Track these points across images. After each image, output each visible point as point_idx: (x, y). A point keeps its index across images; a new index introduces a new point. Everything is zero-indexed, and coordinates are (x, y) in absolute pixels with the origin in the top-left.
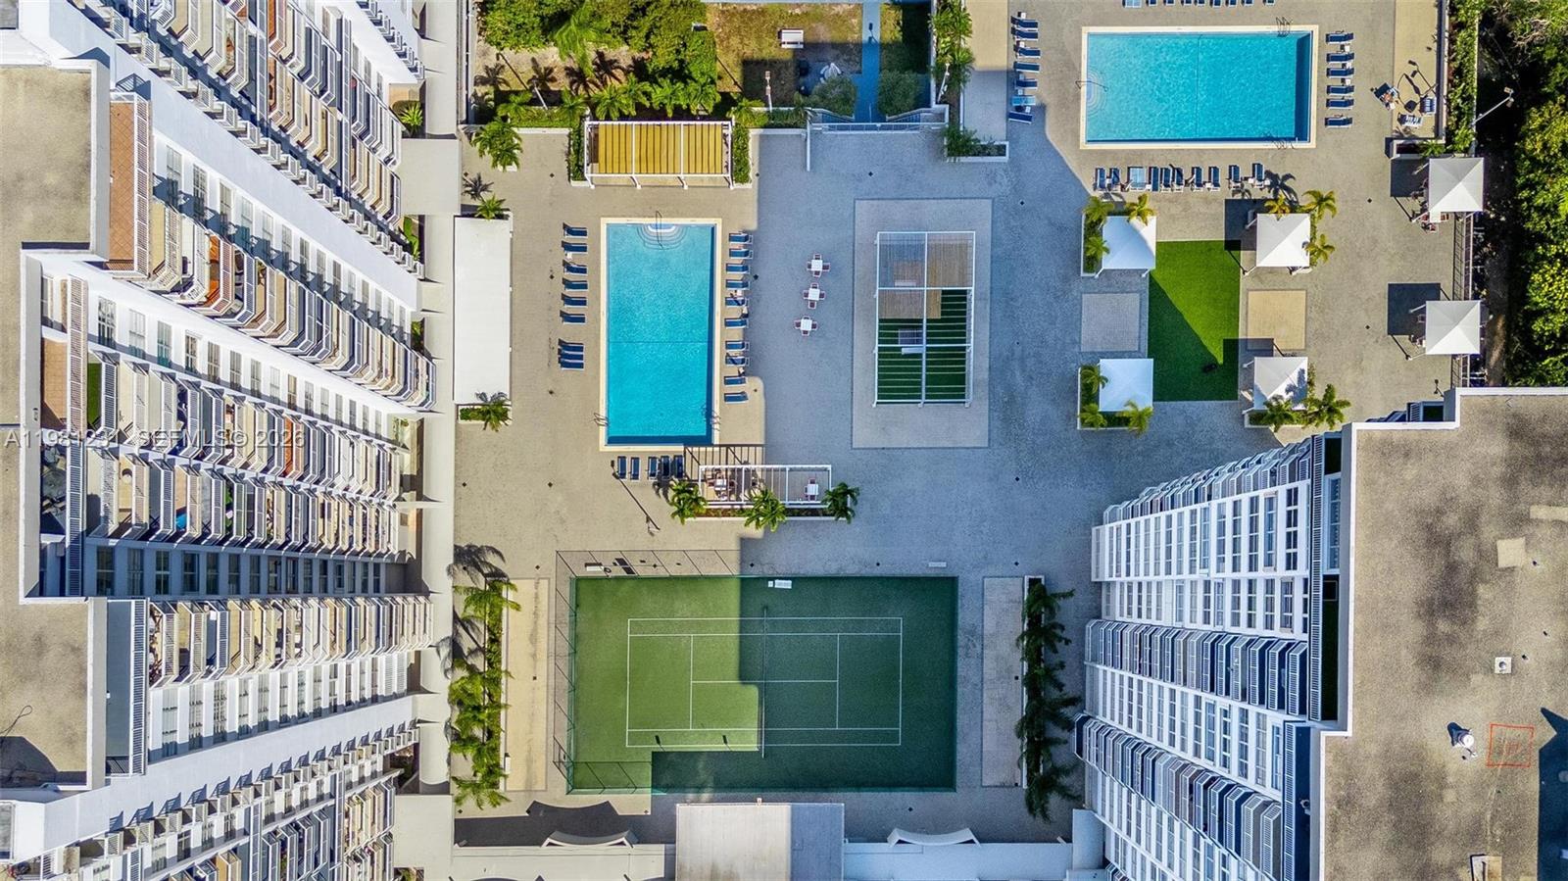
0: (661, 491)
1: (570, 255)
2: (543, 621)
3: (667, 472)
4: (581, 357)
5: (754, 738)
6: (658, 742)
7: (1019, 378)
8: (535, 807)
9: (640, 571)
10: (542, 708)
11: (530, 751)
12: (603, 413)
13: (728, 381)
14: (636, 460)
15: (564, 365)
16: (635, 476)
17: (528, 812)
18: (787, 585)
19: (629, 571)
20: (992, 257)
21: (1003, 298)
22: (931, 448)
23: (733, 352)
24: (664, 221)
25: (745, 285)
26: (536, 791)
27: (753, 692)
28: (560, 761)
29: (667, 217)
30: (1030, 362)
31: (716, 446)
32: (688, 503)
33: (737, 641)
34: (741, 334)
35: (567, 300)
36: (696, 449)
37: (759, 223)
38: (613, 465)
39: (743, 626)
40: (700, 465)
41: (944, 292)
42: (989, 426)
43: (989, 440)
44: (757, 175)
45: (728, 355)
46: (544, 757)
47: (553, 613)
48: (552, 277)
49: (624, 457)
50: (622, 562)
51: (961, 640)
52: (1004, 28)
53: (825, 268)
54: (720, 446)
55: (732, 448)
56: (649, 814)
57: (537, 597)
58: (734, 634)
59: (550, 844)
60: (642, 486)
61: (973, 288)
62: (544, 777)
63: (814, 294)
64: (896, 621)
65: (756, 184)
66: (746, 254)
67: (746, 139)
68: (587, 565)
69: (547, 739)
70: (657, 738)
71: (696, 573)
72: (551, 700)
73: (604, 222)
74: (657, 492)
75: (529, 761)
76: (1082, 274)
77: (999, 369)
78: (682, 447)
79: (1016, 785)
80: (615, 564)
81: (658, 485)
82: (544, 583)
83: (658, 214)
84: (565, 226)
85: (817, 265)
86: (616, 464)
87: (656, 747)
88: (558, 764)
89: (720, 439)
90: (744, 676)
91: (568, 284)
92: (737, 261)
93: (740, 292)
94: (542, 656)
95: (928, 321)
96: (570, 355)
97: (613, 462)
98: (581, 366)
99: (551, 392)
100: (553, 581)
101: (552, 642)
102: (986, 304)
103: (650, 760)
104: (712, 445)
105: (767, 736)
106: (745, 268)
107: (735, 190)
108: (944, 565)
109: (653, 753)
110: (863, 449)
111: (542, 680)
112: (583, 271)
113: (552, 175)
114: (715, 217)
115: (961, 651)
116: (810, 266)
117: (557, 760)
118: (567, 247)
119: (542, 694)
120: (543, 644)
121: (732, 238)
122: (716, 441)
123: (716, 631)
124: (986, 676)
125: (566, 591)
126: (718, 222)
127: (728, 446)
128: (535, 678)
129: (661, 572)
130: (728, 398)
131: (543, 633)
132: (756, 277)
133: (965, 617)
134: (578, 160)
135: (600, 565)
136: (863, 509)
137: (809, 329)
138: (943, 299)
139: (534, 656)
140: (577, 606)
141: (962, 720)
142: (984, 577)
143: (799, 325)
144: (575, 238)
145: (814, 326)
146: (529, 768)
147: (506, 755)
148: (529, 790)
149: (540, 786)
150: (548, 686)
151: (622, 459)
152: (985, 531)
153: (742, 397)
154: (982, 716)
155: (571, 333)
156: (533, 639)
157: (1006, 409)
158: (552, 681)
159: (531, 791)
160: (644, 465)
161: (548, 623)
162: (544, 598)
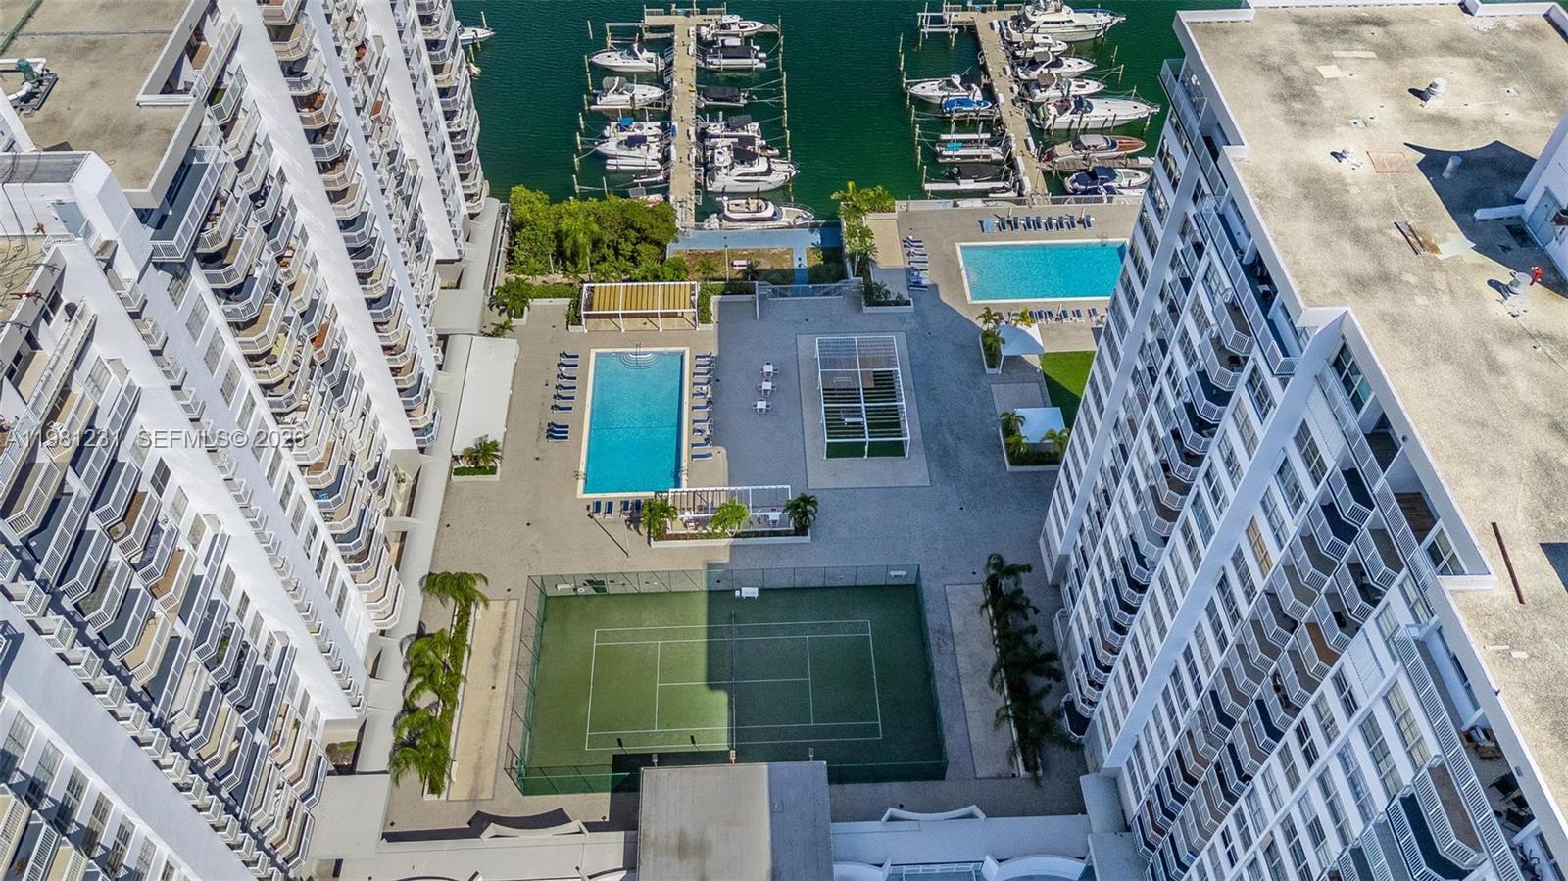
0: (632, 525)
1: (563, 369)
2: (508, 636)
3: (639, 511)
4: (567, 432)
5: (725, 736)
6: (621, 744)
7: (949, 439)
8: (478, 818)
9: (610, 589)
10: (498, 717)
11: (480, 758)
12: (582, 469)
13: (695, 444)
14: (610, 503)
15: (551, 438)
16: (608, 516)
17: (469, 823)
18: (753, 593)
19: (597, 589)
21: (924, 388)
22: (878, 488)
23: (698, 426)
24: (642, 349)
25: (708, 384)
26: (481, 800)
27: (722, 697)
28: (512, 768)
29: (645, 347)
30: (956, 429)
33: (705, 646)
34: (706, 415)
35: (558, 397)
36: (664, 495)
37: (720, 351)
38: (588, 507)
39: (710, 633)
41: (874, 372)
42: (929, 471)
43: (931, 481)
44: (718, 319)
45: (695, 426)
46: (494, 764)
47: (519, 629)
48: (547, 383)
49: (599, 501)
50: (592, 582)
51: (933, 638)
53: (775, 370)
56: (607, 820)
57: (504, 615)
58: (702, 641)
59: (489, 834)
60: (614, 523)
61: (898, 372)
62: (492, 785)
63: (767, 386)
64: (864, 625)
65: (718, 325)
66: (709, 367)
67: (708, 303)
68: (557, 586)
69: (500, 746)
70: (619, 740)
71: (663, 589)
72: (509, 709)
73: (594, 350)
74: (629, 527)
75: (478, 769)
76: (988, 371)
77: (930, 435)
78: (653, 493)
79: (1014, 776)
80: (585, 584)
81: (630, 521)
82: (513, 604)
83: (637, 346)
84: (561, 353)
85: (768, 369)
86: (591, 506)
87: (617, 750)
88: (509, 771)
90: (712, 684)
91: (560, 387)
92: (703, 369)
93: (703, 388)
94: (504, 666)
95: (864, 389)
96: (557, 431)
97: (588, 505)
98: (566, 438)
99: (537, 458)
100: (522, 601)
101: (516, 653)
103: (611, 762)
105: (737, 736)
106: (708, 374)
107: (701, 328)
108: (904, 573)
109: (614, 756)
110: (818, 489)
111: (501, 689)
112: (574, 378)
113: (553, 326)
114: (684, 346)
115: (934, 649)
116: (762, 369)
117: (509, 767)
118: (561, 364)
119: (500, 702)
120: (506, 656)
121: (698, 357)
122: (683, 487)
123: (684, 637)
124: (962, 671)
125: (534, 608)
126: (686, 349)
128: (494, 687)
129: (631, 590)
130: (695, 456)
131: (507, 646)
132: (717, 381)
133: (932, 619)
134: (576, 315)
135: (570, 585)
136: (822, 533)
137: (763, 409)
138: (875, 376)
139: (495, 667)
140: (545, 620)
141: (945, 713)
142: (945, 585)
143: (756, 404)
144: (569, 359)
145: (768, 405)
146: (477, 776)
148: (473, 799)
150: (507, 694)
151: (597, 504)
152: (939, 547)
153: (707, 456)
154: (964, 708)
155: (559, 417)
156: (497, 651)
157: (942, 459)
158: (511, 690)
159: (475, 800)
160: (617, 507)
161: (514, 637)
162: (511, 616)
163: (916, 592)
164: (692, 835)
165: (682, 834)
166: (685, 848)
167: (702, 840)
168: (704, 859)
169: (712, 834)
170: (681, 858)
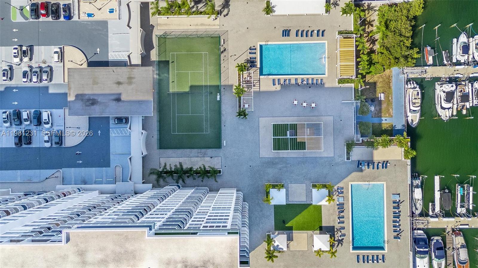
0: (246, 61)
1: (316, 32)
2: (207, 27)
3: (252, 63)
4: (286, 36)
5: (174, 91)
6: (172, 62)
7: (280, 166)
8: (153, 27)
9: (222, 56)
10: (181, 28)
11: (169, 25)
12: (269, 43)
13: (279, 80)
14: (255, 53)
15: (283, 31)
16: (250, 53)
17: (151, 25)
18: (218, 99)
19: (222, 52)
20: (317, 157)
21: (304, 161)
22: (259, 140)
23: (287, 81)
24: (327, 59)
25: (307, 84)
26: (157, 26)
27: (187, 90)
28: (166, 33)
29: (328, 60)
30: (285, 169)
31: (260, 77)
32: (242, 68)
33: (202, 85)
34: (293, 84)
35: (303, 31)
36: (258, 71)
37: (326, 88)
38: (254, 46)
39: (206, 86)
40: (254, 73)
41: (305, 142)
42: (266, 158)
43: (262, 158)
44: (341, 87)
45: (287, 80)
46: (167, 29)
47: (210, 30)
48: (309, 27)
49: (256, 50)
50: (225, 50)
51: (203, 150)
52: (385, 159)
53: (313, 108)
54: (259, 78)
55: (259, 82)
56: (151, 60)
57: (214, 25)
58: (204, 84)
59: (141, 30)
60: (247, 55)
61: (306, 151)
62: (162, 29)
63: (305, 104)
64: (208, 131)
65: (338, 87)
66: (317, 84)
67: (351, 83)
68: (224, 40)
69: (173, 29)
70: (173, 62)
71: (222, 72)
72: (184, 30)
73: (326, 42)
74: (246, 60)
75: (166, 25)
76: (311, 184)
77: (282, 160)
78: (259, 67)
79: (160, 168)
80: (224, 48)
81: (248, 60)
82: (218, 27)
83: (328, 58)
84: (325, 30)
85: (313, 105)
86: (254, 47)
87: (170, 62)
88: (165, 33)
89: (261, 78)
90: (191, 87)
91: (307, 31)
92: (315, 82)
93: (305, 82)
94: (197, 27)
95: (296, 138)
96: (286, 33)
97: (255, 46)
98: (283, 36)
99: (275, 28)
100: (219, 30)
101: (201, 30)
102: (302, 156)
103: (167, 60)
104: (260, 76)
105: (174, 94)
106: (312, 84)
107: (336, 80)
108: (225, 145)
109: (169, 61)
110: (259, 121)
111: (190, 27)
112: (311, 36)
113: (340, 26)
114: (328, 74)
115: (199, 150)
116: (313, 103)
117: (166, 32)
118: (318, 31)
119: (186, 28)
120: (200, 27)
121: (321, 80)
122: (261, 77)
123: (205, 79)
124: (192, 158)
125: (216, 34)
126: (326, 76)
127: (259, 80)
128: (190, 25)
129: (222, 62)
130: (274, 80)
131: (203, 27)
132: (310, 87)
134: (344, 33)
135: (224, 44)
136: (241, 121)
137: (294, 103)
138: (303, 142)
139: (197, 25)
140: (212, 37)
141: (179, 151)
142: (221, 157)
143: (296, 100)
144: (321, 33)
145: (295, 105)
146: (164, 24)
147: (168, 18)
148: (158, 25)
149: (159, 28)
150: (188, 29)
151: (255, 49)
152: (235, 157)
153: (274, 84)
154: (180, 157)
155: (293, 33)
156: (202, 25)
157: (271, 163)
158: (189, 30)
160: (253, 56)
161: (207, 29)
162: (214, 27)
163: (219, 148)
164: (134, 80)
165: (134, 78)
166: (130, 79)
167: (133, 83)
168: (127, 84)
169: (133, 86)
170: (128, 78)
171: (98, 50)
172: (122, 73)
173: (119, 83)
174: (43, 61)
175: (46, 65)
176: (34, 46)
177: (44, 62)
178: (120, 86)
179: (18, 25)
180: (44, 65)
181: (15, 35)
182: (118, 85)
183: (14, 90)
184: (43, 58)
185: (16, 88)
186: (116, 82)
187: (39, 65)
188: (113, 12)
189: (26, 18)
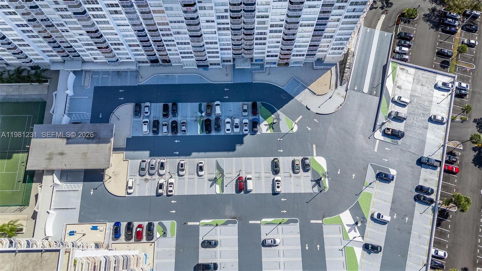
6: (20, 181)
17: (34, 219)
46: (18, 215)
51: (6, 100)
56: (40, 183)
62: (24, 215)
103: (25, 183)
109: (23, 183)
115: (10, 100)
117: (20, 211)
154: (28, 95)
159: (27, 219)
164: (47, 157)
165: (46, 159)
166: (50, 158)
167: (49, 154)
168: (54, 154)
169: (48, 152)
170: (53, 159)
171: (92, 193)
172: (57, 164)
173: (62, 154)
174: (148, 181)
175: (144, 177)
176: (155, 195)
177: (146, 180)
178: (61, 152)
179: (169, 217)
180: (147, 177)
181: (174, 207)
182: (63, 152)
183: (177, 153)
184: (147, 185)
185: (176, 155)
186: (64, 155)
187: (152, 177)
188: (71, 232)
189: (160, 224)
